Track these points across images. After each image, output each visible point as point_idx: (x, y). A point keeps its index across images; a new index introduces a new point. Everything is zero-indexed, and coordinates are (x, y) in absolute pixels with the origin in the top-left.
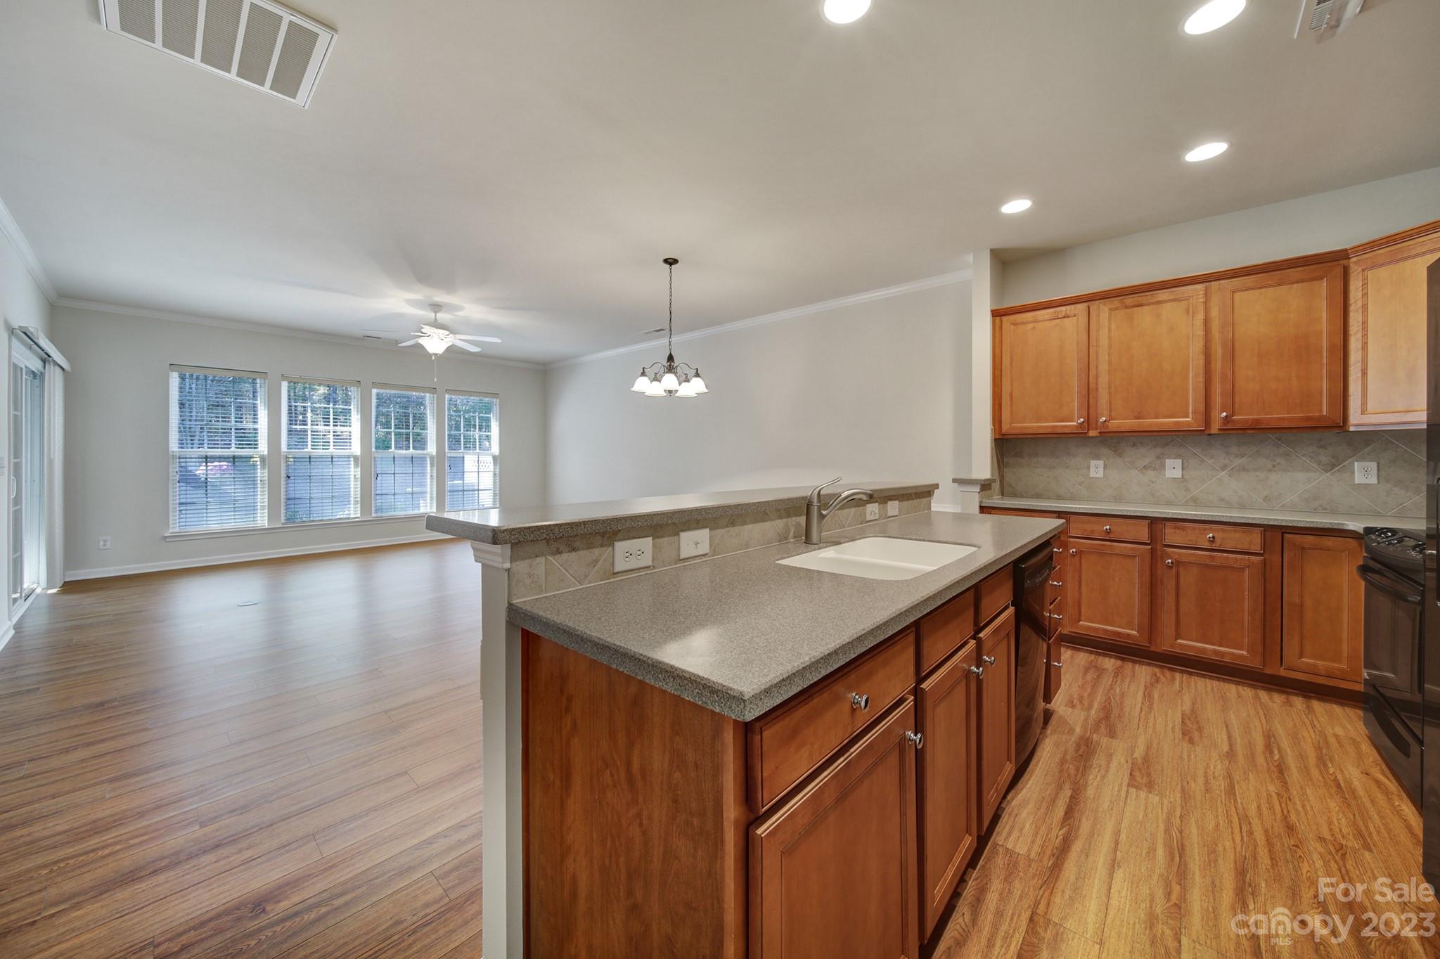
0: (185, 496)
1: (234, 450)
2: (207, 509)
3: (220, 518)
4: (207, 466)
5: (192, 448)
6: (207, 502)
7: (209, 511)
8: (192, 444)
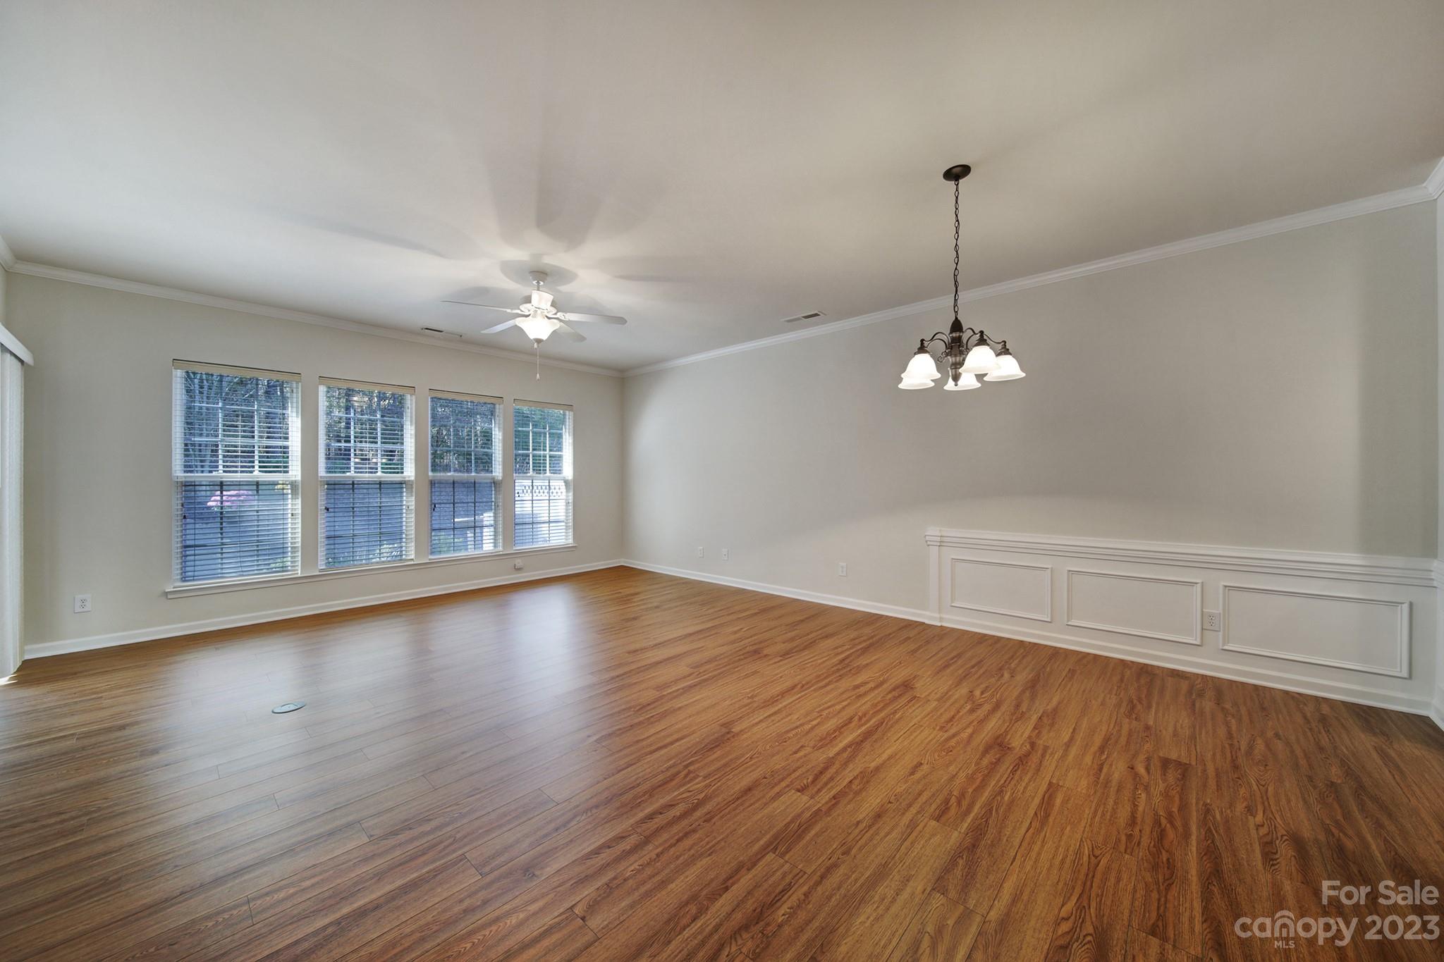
0: (193, 537)
1: (257, 475)
2: (222, 553)
3: (239, 565)
4: (222, 496)
5: (202, 472)
6: (223, 544)
7: (224, 555)
8: (202, 466)
